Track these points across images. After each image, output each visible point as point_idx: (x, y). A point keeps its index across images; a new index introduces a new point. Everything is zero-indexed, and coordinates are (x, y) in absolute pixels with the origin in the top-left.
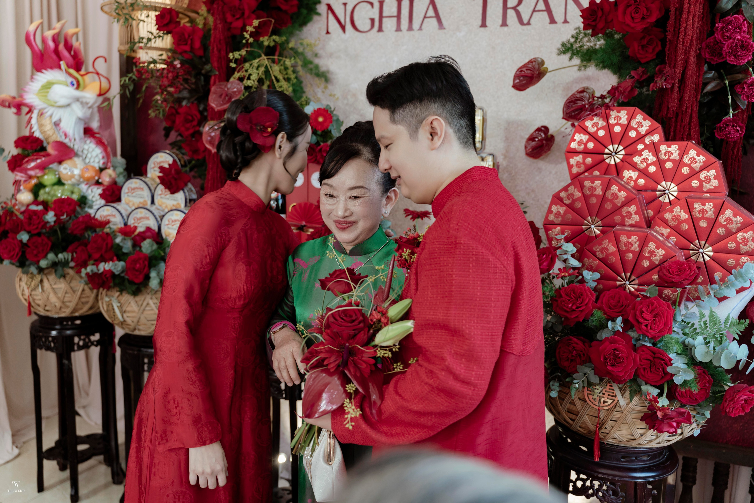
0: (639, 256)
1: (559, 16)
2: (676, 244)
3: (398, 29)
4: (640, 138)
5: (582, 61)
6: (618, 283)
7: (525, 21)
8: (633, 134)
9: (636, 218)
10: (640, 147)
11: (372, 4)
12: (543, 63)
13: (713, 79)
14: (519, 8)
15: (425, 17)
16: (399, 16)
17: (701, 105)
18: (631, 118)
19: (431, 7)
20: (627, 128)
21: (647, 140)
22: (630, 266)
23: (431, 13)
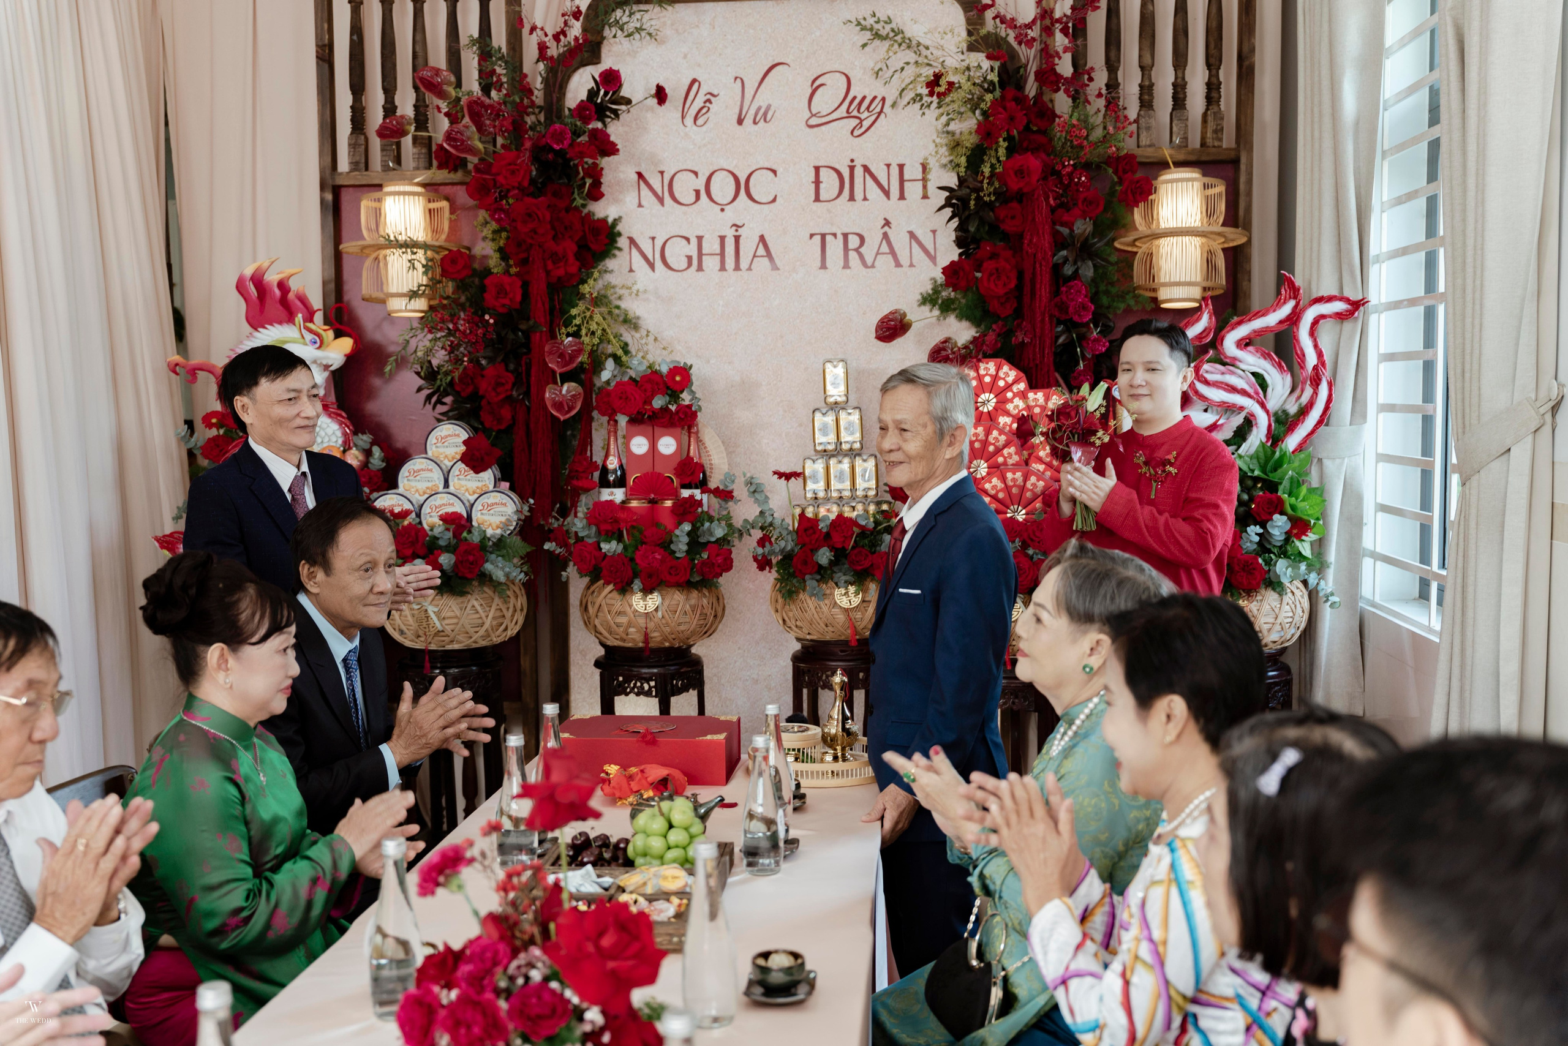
0: (1023, 488)
1: (904, 259)
2: (1051, 478)
3: (723, 268)
4: (1008, 387)
5: (942, 312)
6: (1009, 515)
7: (869, 264)
8: (1001, 383)
9: (1016, 458)
10: (1009, 395)
11: (688, 239)
12: (905, 315)
13: (1062, 332)
14: (862, 250)
15: (754, 256)
16: (722, 254)
17: (1056, 354)
18: (998, 368)
19: (761, 245)
20: (996, 378)
21: (1015, 388)
22: (1015, 500)
23: (761, 251)
